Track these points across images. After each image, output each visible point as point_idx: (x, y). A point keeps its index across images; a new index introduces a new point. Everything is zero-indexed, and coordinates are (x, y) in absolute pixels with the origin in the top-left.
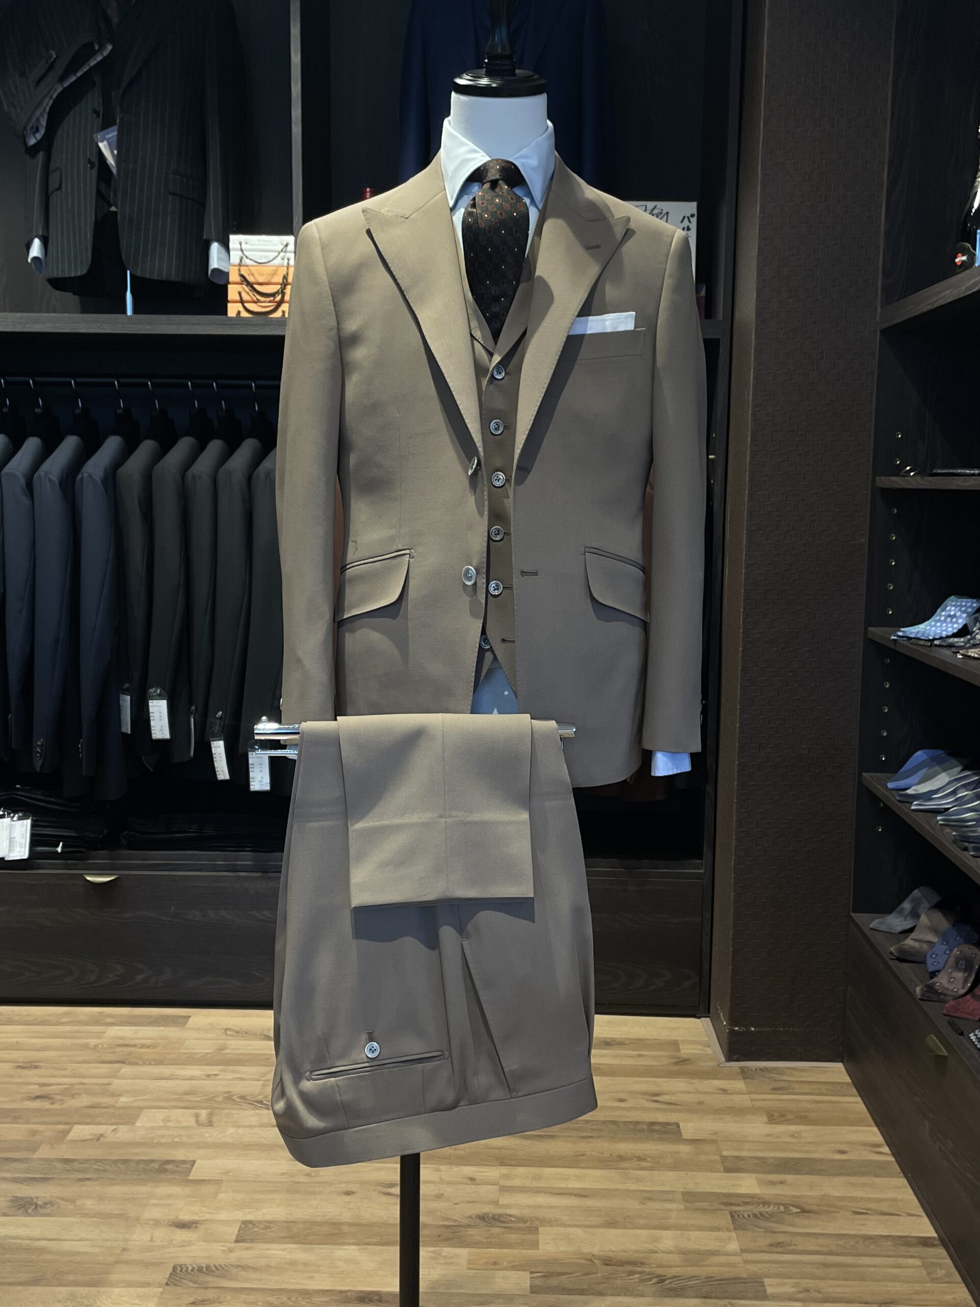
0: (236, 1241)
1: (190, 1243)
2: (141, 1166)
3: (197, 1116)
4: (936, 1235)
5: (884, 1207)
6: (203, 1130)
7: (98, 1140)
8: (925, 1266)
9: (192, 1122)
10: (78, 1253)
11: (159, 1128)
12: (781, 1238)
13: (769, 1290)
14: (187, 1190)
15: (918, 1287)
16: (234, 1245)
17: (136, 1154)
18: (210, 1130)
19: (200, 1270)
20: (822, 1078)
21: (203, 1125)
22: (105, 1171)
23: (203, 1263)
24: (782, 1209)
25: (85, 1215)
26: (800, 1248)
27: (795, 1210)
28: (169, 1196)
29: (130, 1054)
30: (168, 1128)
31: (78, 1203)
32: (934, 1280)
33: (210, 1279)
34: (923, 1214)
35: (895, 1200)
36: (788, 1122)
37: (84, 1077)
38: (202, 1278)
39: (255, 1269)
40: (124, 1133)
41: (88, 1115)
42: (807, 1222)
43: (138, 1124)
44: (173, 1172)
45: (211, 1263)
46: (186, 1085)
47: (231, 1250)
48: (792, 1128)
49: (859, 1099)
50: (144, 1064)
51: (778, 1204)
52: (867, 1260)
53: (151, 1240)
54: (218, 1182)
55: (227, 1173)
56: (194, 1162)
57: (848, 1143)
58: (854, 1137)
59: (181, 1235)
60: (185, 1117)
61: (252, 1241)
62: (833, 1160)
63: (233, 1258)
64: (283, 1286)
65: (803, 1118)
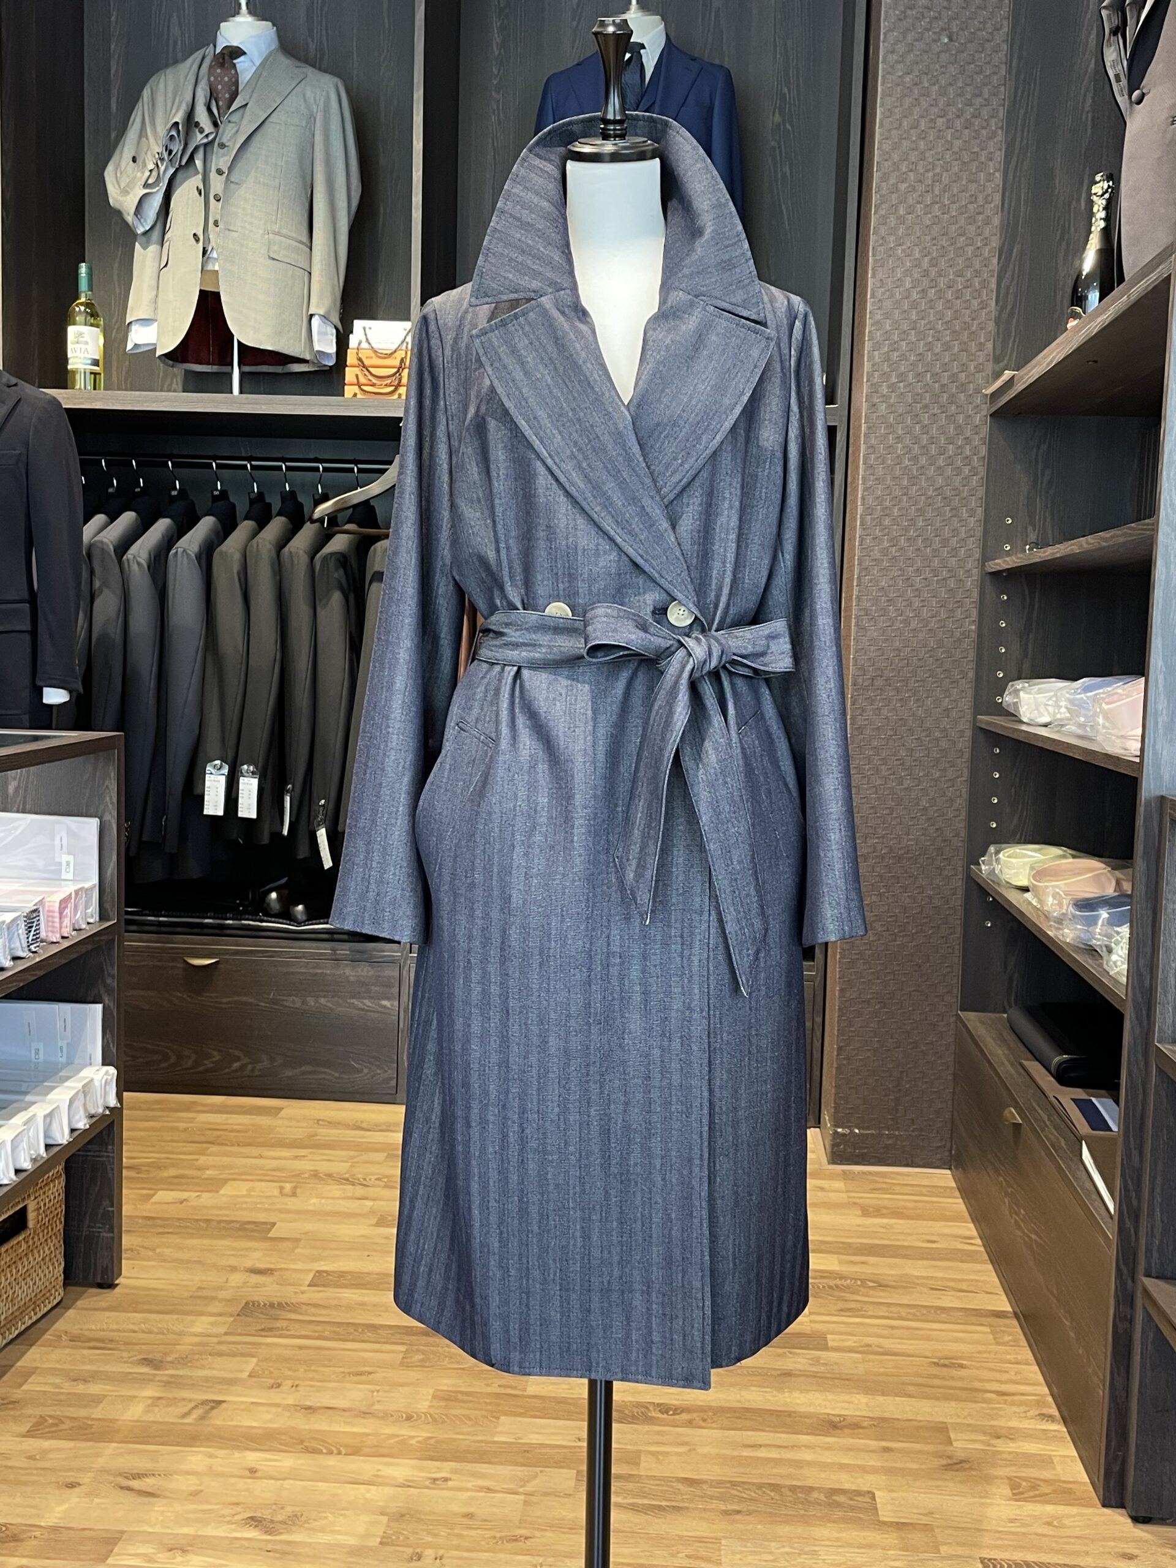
0: (309, 1286)
1: (264, 1285)
2: (223, 1225)
3: (281, 1188)
4: (1010, 1309)
5: (964, 1286)
6: (287, 1199)
7: (181, 1203)
8: (992, 1332)
9: (276, 1192)
10: (154, 1289)
11: (243, 1196)
12: (852, 1305)
13: (830, 1344)
14: (266, 1245)
15: (981, 1348)
16: (306, 1288)
17: (218, 1215)
18: (293, 1199)
19: (272, 1305)
20: (926, 1182)
21: (287, 1195)
22: (187, 1227)
23: (275, 1300)
24: (859, 1283)
25: (164, 1261)
26: (870, 1313)
27: (871, 1284)
28: (247, 1249)
29: (219, 1136)
30: (251, 1196)
31: (158, 1250)
32: (998, 1344)
33: (283, 1313)
34: (1002, 1293)
35: (977, 1281)
36: (883, 1216)
37: (173, 1153)
38: (272, 1312)
39: (325, 1307)
40: (206, 1199)
41: (172, 1183)
42: (882, 1294)
43: (222, 1192)
44: (253, 1231)
45: (283, 1301)
46: (274, 1163)
47: (303, 1292)
48: (885, 1221)
49: (961, 1201)
50: (233, 1145)
51: (856, 1279)
52: (935, 1326)
53: (227, 1282)
54: (298, 1240)
55: (306, 1233)
56: (274, 1224)
57: (938, 1235)
58: (946, 1231)
59: (255, 1279)
60: (272, 1189)
61: (324, 1286)
62: (921, 1248)
63: (304, 1298)
64: (351, 1321)
65: (898, 1213)
